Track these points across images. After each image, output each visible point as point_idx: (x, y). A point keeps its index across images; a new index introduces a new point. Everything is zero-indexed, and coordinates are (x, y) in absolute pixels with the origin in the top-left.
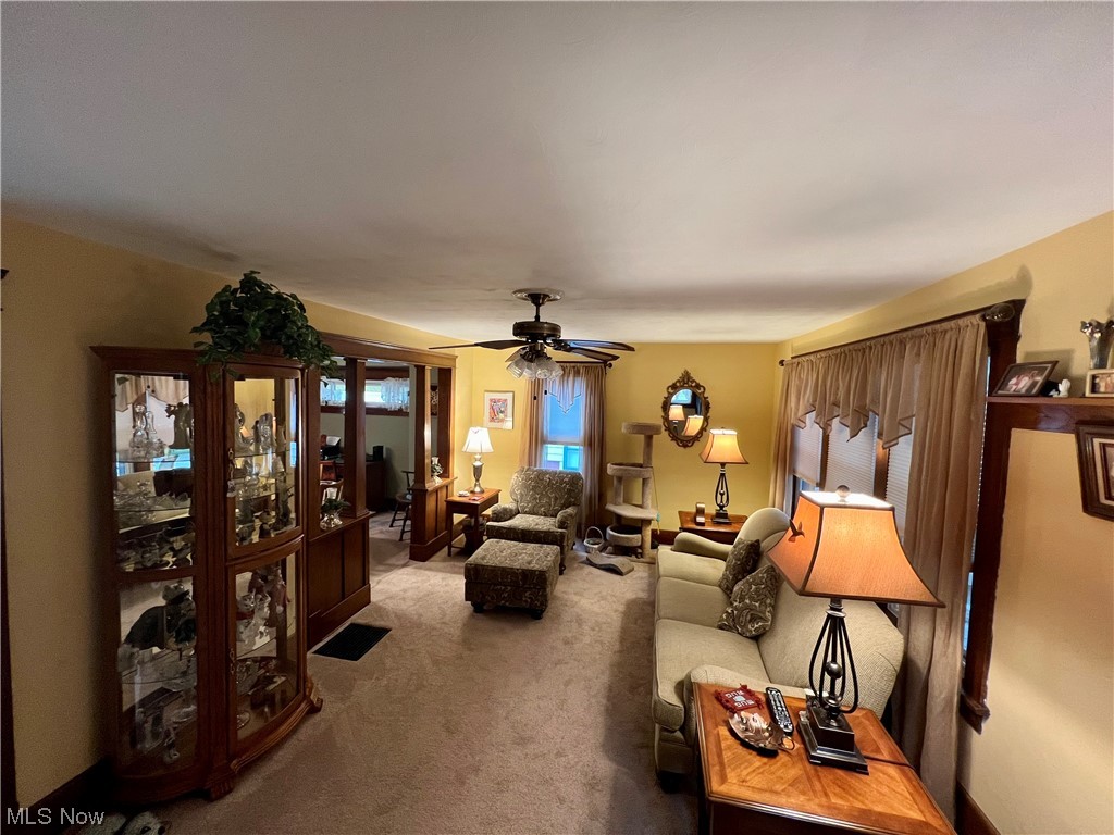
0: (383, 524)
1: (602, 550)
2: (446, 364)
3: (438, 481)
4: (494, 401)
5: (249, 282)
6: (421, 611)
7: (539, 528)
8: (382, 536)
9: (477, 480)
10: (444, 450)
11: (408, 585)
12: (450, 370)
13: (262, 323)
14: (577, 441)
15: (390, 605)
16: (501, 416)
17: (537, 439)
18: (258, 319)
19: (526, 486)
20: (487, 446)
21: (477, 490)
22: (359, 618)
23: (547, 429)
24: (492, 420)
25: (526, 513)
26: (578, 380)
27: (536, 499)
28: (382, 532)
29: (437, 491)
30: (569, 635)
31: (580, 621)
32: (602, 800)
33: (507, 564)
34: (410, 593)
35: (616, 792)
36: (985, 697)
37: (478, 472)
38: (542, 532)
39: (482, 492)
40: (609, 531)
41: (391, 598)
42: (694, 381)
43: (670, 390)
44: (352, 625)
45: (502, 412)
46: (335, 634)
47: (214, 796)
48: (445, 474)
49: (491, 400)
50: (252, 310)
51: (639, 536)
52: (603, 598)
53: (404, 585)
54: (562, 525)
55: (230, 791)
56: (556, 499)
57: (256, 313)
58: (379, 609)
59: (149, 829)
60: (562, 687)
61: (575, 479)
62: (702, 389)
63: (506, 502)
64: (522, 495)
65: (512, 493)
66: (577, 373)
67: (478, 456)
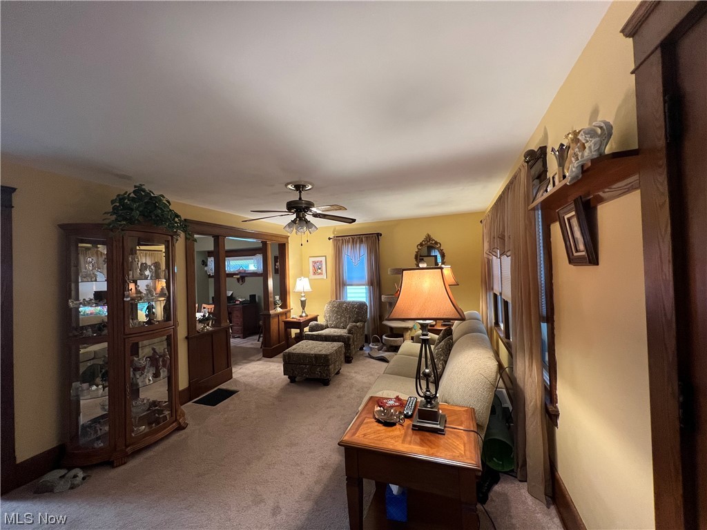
0: (255, 340)
1: (379, 349)
2: (282, 241)
3: (279, 310)
4: (314, 262)
5: (139, 190)
6: (260, 382)
7: (336, 334)
8: (252, 346)
9: (303, 309)
10: (283, 291)
11: (256, 370)
12: (285, 244)
13: (141, 209)
14: (364, 283)
15: (243, 380)
16: (319, 271)
17: (340, 284)
18: (139, 206)
19: (332, 311)
20: (308, 288)
21: (304, 315)
22: (223, 386)
23: (346, 276)
24: (314, 273)
25: (332, 327)
26: (362, 245)
27: (337, 319)
28: (252, 344)
29: (278, 315)
30: (342, 393)
31: (352, 386)
32: (326, 475)
33: (307, 352)
34: (256, 374)
35: (336, 471)
36: (557, 403)
37: (303, 304)
38: (337, 336)
39: (307, 316)
40: (384, 337)
41: (245, 376)
42: (433, 240)
43: (419, 247)
44: (219, 389)
45: (320, 269)
46: (207, 393)
47: (115, 465)
48: (284, 306)
49: (313, 262)
50: (135, 202)
51: (402, 339)
52: (372, 375)
53: (254, 370)
54: (350, 332)
55: (125, 463)
56: (350, 318)
57: (137, 204)
58: (236, 381)
59: (78, 476)
60: (327, 419)
61: (361, 307)
62: (439, 245)
63: (321, 321)
64: (330, 316)
65: (325, 316)
66: (361, 241)
67: (303, 295)
